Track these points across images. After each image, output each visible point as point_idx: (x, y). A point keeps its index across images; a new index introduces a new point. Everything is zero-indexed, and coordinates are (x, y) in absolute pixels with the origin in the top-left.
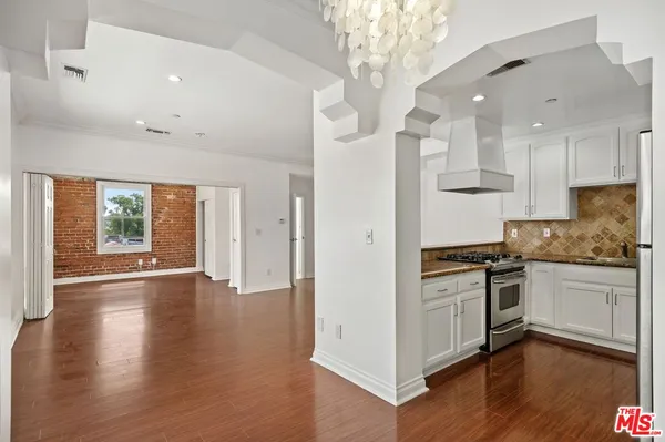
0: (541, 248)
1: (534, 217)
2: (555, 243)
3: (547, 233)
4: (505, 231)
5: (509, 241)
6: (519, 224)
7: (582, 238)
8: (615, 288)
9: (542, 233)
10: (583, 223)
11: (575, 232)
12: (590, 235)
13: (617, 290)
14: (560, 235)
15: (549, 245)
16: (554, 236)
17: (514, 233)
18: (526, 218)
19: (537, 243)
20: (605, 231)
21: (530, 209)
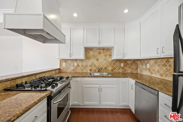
0: (74, 70)
1: (72, 58)
2: (78, 68)
3: (76, 64)
4: (60, 63)
5: (62, 68)
6: (66, 61)
7: (86, 66)
8: (101, 86)
9: (74, 64)
10: (87, 61)
11: (85, 64)
12: (89, 65)
13: (102, 86)
14: (80, 65)
15: (76, 69)
16: (78, 65)
17: (64, 64)
18: (69, 58)
19: (72, 68)
20: (93, 63)
21: (71, 55)
